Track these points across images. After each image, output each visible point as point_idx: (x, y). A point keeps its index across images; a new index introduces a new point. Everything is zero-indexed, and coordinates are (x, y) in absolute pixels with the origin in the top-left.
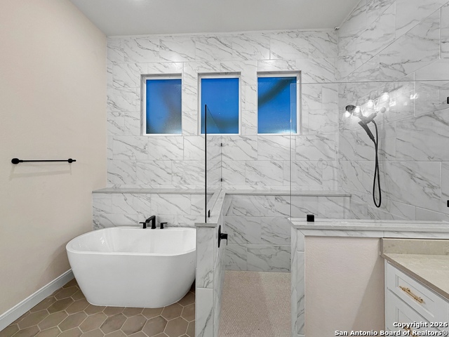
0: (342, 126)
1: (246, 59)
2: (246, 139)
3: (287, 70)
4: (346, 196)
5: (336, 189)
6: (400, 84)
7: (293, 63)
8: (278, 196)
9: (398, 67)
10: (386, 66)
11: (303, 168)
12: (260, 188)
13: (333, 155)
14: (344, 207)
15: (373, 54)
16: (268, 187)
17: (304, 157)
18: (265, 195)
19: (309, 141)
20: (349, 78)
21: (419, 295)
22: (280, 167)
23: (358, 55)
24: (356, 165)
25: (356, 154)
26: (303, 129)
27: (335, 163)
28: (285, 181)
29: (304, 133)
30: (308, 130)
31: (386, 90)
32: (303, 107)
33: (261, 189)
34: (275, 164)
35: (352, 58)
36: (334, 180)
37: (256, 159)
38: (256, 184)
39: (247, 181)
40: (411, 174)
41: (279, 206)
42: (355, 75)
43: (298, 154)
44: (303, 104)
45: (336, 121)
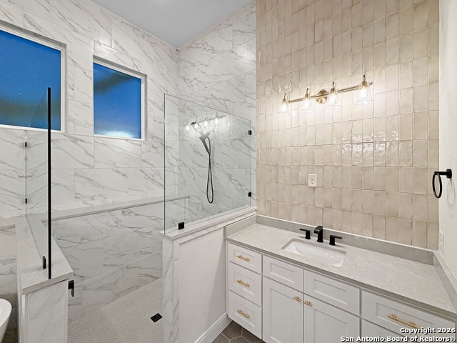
0: (182, 137)
1: (76, 31)
2: (75, 140)
3: (133, 69)
4: (186, 197)
5: (177, 193)
6: (224, 114)
7: (139, 64)
8: (125, 210)
9: (223, 102)
10: (215, 98)
11: (149, 175)
12: (97, 204)
13: (174, 162)
14: (185, 208)
15: (207, 86)
16: (110, 201)
17: (149, 164)
18: (109, 211)
19: (155, 148)
20: (188, 97)
21: (246, 257)
22: (124, 175)
23: (196, 82)
24: (193, 171)
25: (193, 162)
26: (149, 135)
27: (176, 169)
28: (130, 191)
29: (149, 140)
30: (153, 137)
31: (217, 116)
32: (149, 113)
33: (100, 204)
34: (118, 172)
35: (191, 82)
36: (175, 184)
37: (92, 167)
38: (92, 198)
39: (77, 196)
40: (230, 177)
41: (127, 220)
42: (193, 96)
43: (143, 160)
44: (149, 109)
45: (177, 132)
